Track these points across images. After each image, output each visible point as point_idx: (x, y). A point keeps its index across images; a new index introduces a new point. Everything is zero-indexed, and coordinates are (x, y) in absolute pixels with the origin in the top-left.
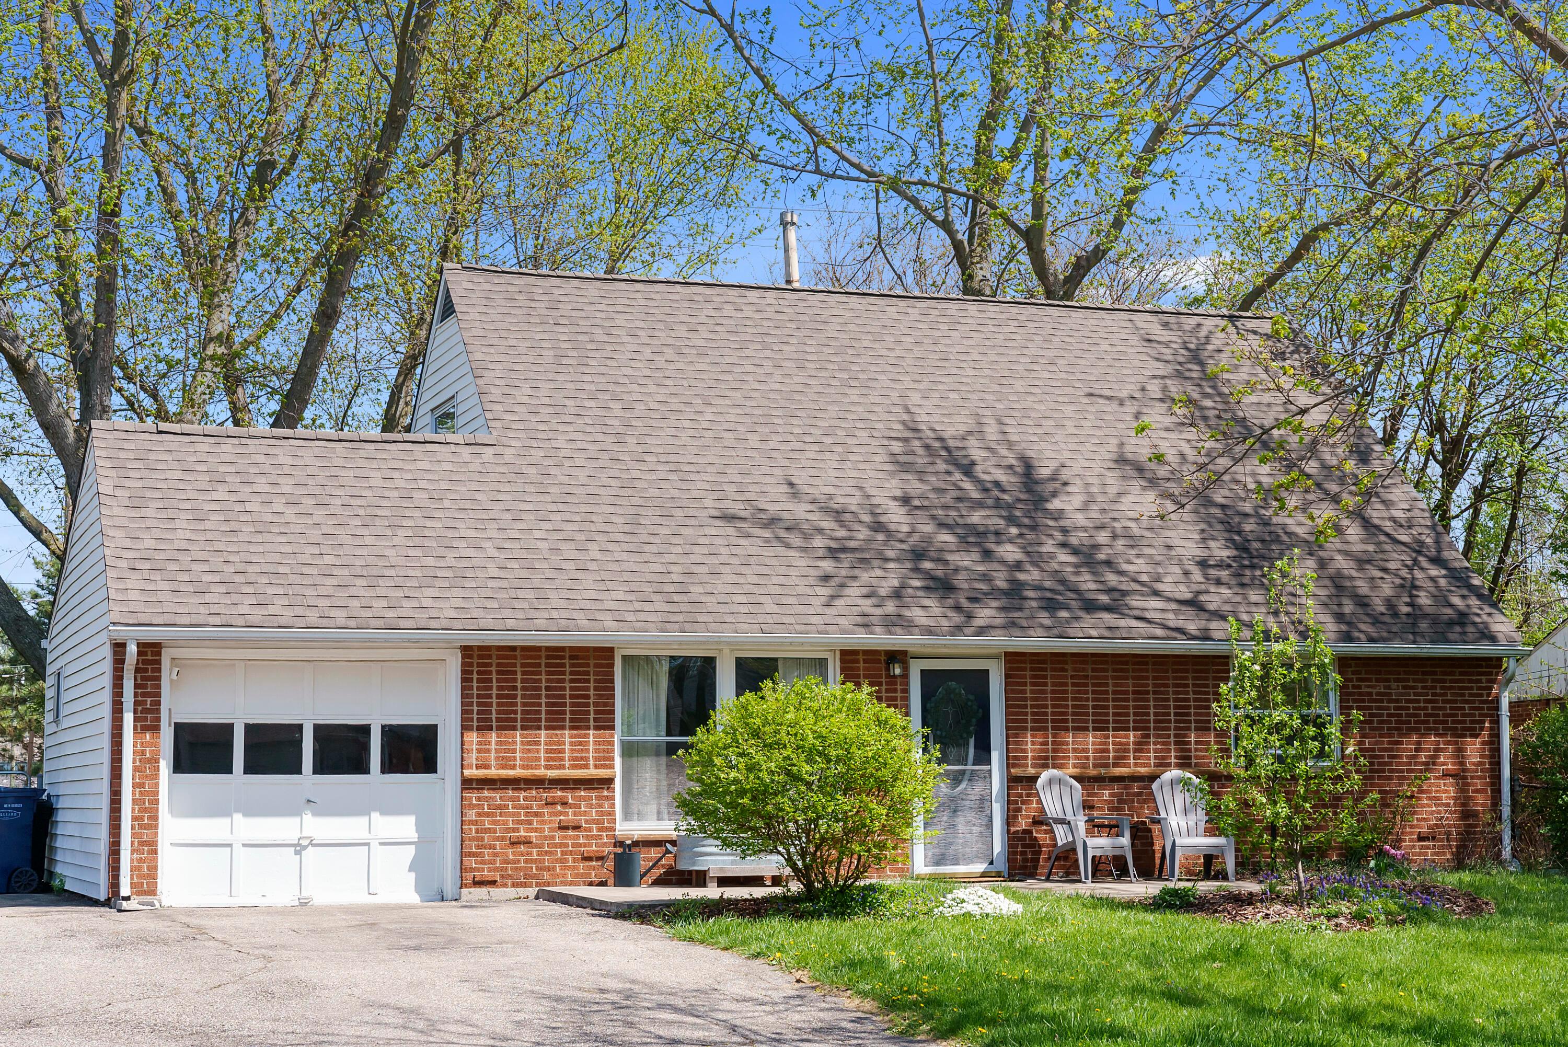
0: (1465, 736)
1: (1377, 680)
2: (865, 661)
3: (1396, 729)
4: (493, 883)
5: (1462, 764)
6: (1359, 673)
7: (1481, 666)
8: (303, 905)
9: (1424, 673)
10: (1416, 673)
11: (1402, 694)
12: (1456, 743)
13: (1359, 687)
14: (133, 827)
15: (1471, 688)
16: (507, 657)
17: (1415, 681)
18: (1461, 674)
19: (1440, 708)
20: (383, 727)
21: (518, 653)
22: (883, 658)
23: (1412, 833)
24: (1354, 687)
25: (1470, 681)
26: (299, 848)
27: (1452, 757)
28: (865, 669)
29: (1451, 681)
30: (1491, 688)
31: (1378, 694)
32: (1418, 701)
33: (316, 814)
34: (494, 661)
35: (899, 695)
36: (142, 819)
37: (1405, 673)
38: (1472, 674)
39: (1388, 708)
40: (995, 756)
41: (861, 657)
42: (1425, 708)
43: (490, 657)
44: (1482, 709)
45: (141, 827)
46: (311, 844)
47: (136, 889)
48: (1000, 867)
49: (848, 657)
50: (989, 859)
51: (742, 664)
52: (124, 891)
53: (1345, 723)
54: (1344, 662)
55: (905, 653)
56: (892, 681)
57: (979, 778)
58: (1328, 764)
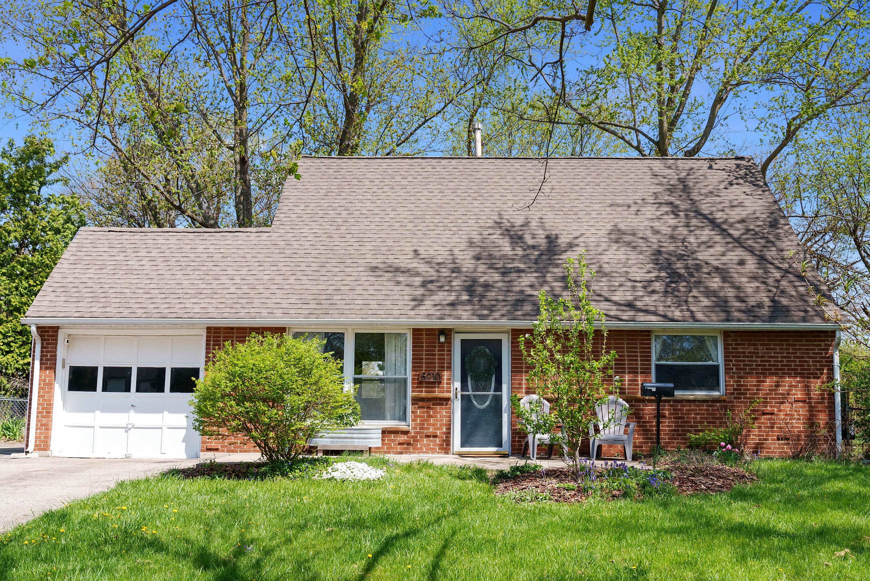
0: (810, 378)
1: (749, 345)
2: (426, 335)
3: (762, 373)
4: (217, 450)
5: (809, 394)
6: (737, 340)
7: (821, 336)
8: (127, 458)
9: (781, 341)
10: (775, 340)
11: (766, 353)
12: (804, 382)
13: (737, 349)
14: (37, 417)
15: (814, 349)
16: (228, 333)
17: (774, 345)
18: (806, 341)
19: (792, 361)
20: (172, 369)
21: (235, 331)
22: (437, 333)
23: (773, 436)
24: (733, 349)
25: (813, 345)
26: (127, 429)
27: (801, 390)
28: (426, 339)
29: (799, 345)
30: (828, 350)
31: (749, 353)
32: (777, 357)
33: (136, 412)
34: (222, 335)
35: (446, 353)
36: (43, 413)
37: (768, 340)
38: (815, 341)
39: (757, 361)
40: (505, 387)
41: (424, 332)
42: (782, 361)
43: (220, 333)
44: (822, 362)
45: (42, 417)
46: (133, 427)
47: (38, 447)
48: (506, 448)
49: (417, 332)
50: (500, 445)
51: (359, 337)
52: (31, 448)
53: (728, 370)
54: (727, 334)
55: (450, 330)
56: (442, 345)
57: (498, 400)
58: (716, 393)
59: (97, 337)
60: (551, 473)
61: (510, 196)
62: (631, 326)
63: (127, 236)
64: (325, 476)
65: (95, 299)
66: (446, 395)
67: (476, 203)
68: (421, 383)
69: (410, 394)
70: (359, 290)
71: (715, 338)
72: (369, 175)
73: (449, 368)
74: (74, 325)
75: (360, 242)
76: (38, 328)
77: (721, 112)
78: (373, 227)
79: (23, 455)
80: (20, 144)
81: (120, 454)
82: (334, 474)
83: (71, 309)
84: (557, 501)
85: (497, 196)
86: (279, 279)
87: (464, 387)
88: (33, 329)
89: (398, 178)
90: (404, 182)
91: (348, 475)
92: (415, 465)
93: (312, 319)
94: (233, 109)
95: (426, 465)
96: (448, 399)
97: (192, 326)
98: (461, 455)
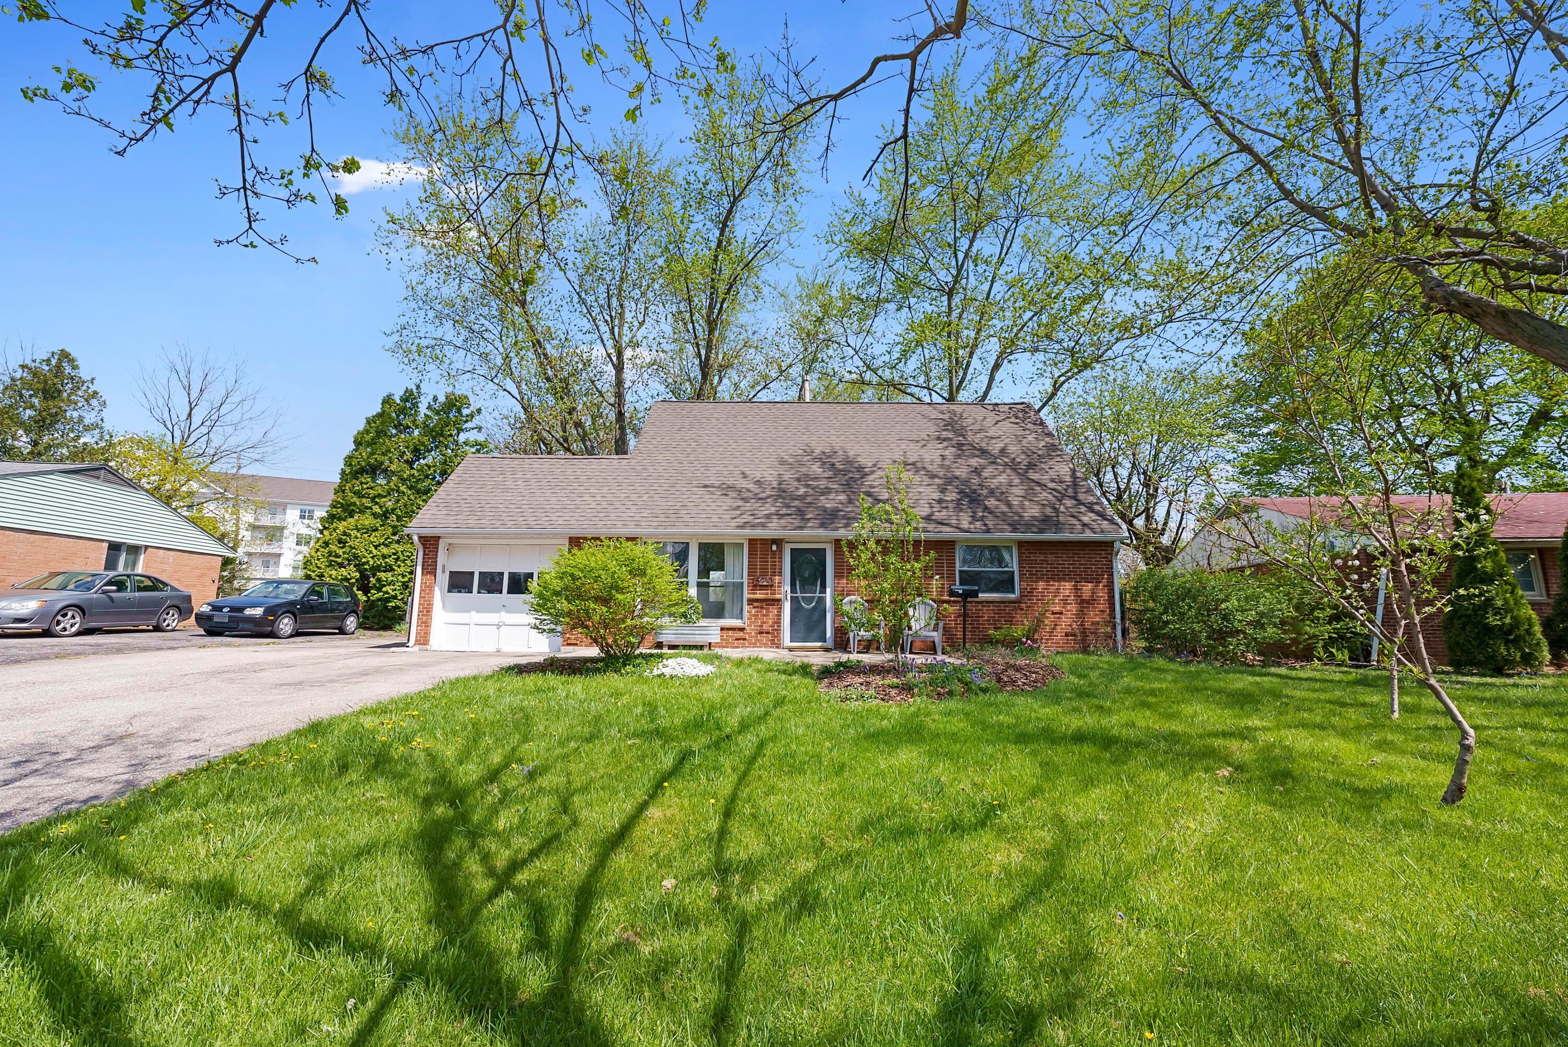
1: (1040, 552)
2: (761, 544)
6: (1029, 549)
7: (1101, 546)
8: (497, 652)
9: (1067, 550)
10: (1062, 550)
11: (1055, 561)
13: (1030, 556)
14: (419, 616)
15: (1097, 558)
17: (1061, 554)
18: (1089, 550)
19: (1078, 568)
22: (770, 542)
24: (1026, 556)
25: (1095, 554)
26: (499, 626)
28: (761, 548)
29: (1083, 554)
30: (1108, 558)
31: (1040, 561)
32: (1064, 564)
33: (507, 612)
35: (777, 559)
36: (423, 612)
37: (1056, 550)
38: (1097, 550)
39: (1046, 568)
40: (828, 590)
41: (759, 542)
42: (1069, 568)
44: (1104, 568)
45: (423, 616)
46: (504, 625)
47: (418, 642)
48: (829, 643)
49: (752, 542)
50: (824, 640)
51: (702, 546)
52: (411, 643)
53: (1021, 575)
54: (1021, 544)
55: (782, 540)
56: (774, 553)
57: (821, 601)
58: (1012, 596)
59: (474, 546)
60: (875, 669)
61: (833, 432)
62: (939, 537)
63: (507, 462)
64: (656, 672)
65: (472, 513)
66: (778, 596)
67: (804, 437)
68: (755, 586)
69: (746, 596)
70: (703, 506)
71: (1009, 549)
72: (716, 415)
73: (780, 574)
74: (453, 535)
75: (707, 467)
76: (420, 538)
77: (999, 376)
78: (717, 455)
79: (405, 649)
80: (442, 399)
81: (491, 648)
82: (664, 670)
83: (450, 521)
84: (883, 700)
85: (822, 432)
86: (634, 497)
87: (793, 590)
88: (415, 538)
89: (740, 418)
90: (745, 421)
91: (678, 672)
92: (746, 661)
93: (661, 530)
94: (614, 372)
95: (757, 660)
96: (779, 600)
97: (555, 536)
98: (791, 649)
